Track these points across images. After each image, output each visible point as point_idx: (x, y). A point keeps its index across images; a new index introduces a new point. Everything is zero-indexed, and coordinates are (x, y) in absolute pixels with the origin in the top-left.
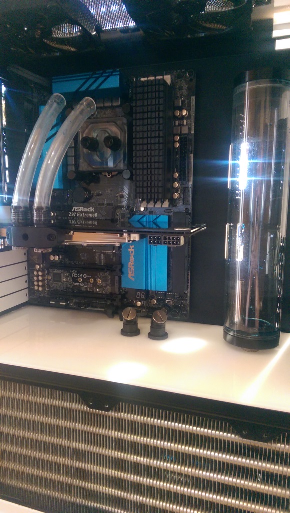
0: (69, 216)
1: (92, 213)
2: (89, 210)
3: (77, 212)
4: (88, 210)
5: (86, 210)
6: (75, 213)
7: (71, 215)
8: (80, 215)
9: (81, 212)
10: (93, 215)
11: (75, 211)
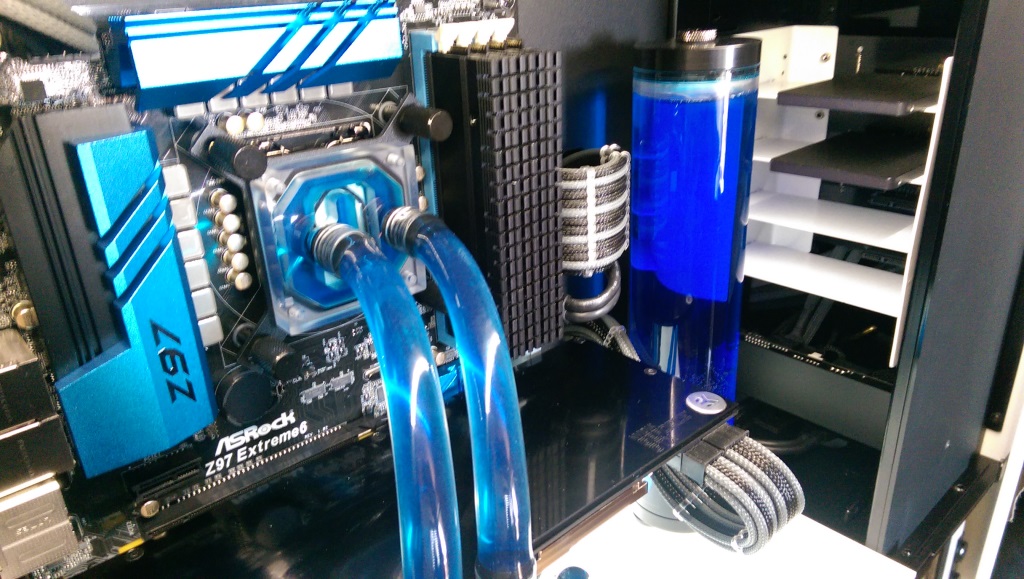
0: (209, 473)
1: (290, 427)
2: (280, 423)
3: (235, 451)
4: (274, 426)
5: (265, 429)
6: (229, 456)
7: (215, 467)
8: (248, 453)
9: (253, 442)
10: (295, 433)
11: (229, 448)
